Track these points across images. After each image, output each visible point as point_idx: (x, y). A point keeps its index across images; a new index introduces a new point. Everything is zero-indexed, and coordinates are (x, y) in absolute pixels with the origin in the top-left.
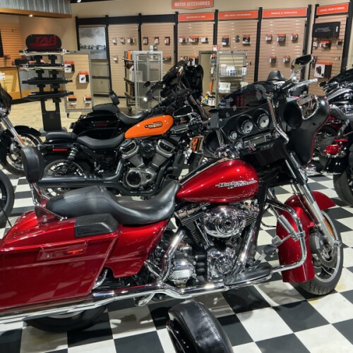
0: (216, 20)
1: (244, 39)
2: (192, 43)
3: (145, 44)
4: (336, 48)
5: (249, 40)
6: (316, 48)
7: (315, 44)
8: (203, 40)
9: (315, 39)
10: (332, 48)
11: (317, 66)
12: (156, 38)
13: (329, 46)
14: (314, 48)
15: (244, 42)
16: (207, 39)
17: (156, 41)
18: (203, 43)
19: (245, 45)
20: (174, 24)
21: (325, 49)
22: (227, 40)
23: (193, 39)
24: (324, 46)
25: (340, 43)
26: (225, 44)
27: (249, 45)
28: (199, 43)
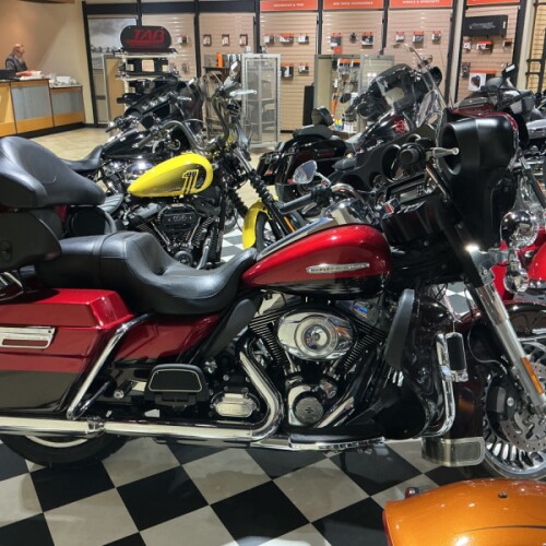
0: (320, 11)
1: (364, 38)
2: (285, 44)
3: (206, 45)
4: (502, 51)
5: (371, 39)
6: (468, 51)
7: (467, 45)
8: (303, 39)
9: (466, 38)
10: (494, 50)
11: (472, 75)
12: (224, 36)
13: (490, 48)
14: (464, 51)
15: (364, 43)
16: (307, 38)
17: (225, 40)
18: (301, 43)
19: (365, 47)
20: (254, 15)
21: (484, 52)
22: (338, 40)
23: (286, 38)
24: (484, 48)
25: (508, 44)
26: (335, 45)
27: (371, 47)
28: (295, 44)
